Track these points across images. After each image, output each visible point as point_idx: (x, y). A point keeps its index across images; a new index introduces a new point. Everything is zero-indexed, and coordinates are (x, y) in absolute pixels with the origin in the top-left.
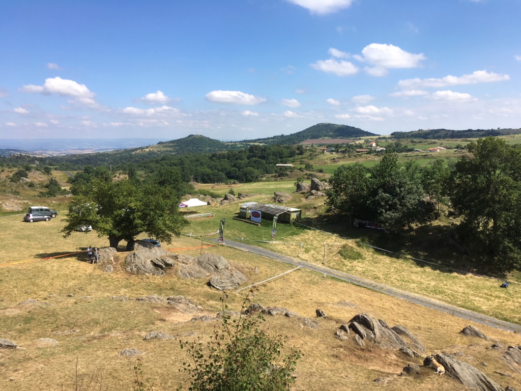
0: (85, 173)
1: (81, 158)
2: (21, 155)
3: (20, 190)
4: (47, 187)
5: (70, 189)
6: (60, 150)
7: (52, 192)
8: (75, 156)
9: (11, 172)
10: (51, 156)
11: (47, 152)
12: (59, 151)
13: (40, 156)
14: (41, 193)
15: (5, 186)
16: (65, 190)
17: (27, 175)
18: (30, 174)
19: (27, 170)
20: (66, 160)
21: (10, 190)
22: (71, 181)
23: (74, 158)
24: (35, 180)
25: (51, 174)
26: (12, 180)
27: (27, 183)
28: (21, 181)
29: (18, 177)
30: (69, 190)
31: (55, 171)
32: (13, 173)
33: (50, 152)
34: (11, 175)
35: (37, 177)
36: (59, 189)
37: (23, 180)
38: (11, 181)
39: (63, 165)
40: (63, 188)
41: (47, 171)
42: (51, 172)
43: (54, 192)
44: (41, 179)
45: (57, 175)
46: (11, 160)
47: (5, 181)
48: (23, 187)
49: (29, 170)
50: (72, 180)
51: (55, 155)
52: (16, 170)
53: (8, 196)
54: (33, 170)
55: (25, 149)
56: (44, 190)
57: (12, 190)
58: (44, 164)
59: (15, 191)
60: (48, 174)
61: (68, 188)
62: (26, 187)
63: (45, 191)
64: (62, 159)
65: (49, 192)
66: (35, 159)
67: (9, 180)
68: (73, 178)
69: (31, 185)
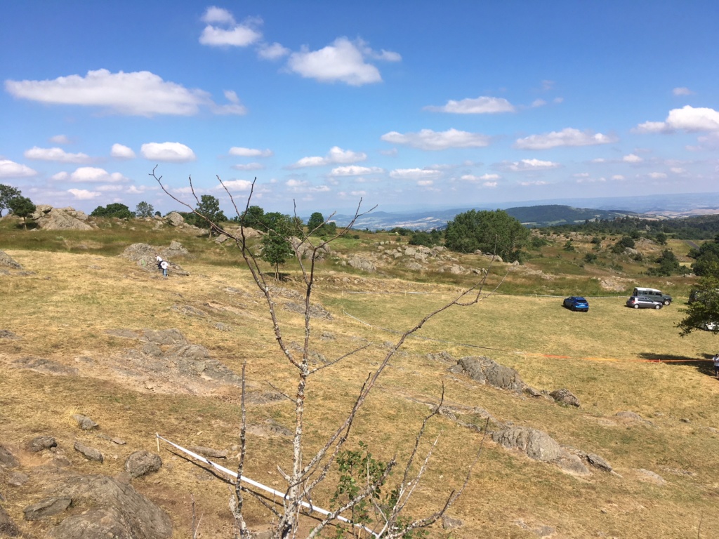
0: (716, 243)
1: (712, 221)
2: (627, 217)
3: (623, 264)
4: (659, 261)
5: (691, 266)
6: (682, 209)
7: (665, 269)
8: (702, 217)
9: (614, 240)
10: (667, 219)
11: (663, 214)
12: (680, 211)
13: (653, 219)
14: (651, 269)
15: (605, 258)
16: (684, 267)
17: (634, 244)
18: (637, 244)
19: (634, 238)
20: (688, 224)
21: (610, 263)
22: (694, 255)
23: (702, 222)
24: (644, 251)
25: (666, 244)
26: (614, 251)
27: (633, 255)
28: (625, 252)
29: (622, 247)
30: (690, 268)
31: (672, 240)
32: (616, 241)
33: (667, 214)
34: (613, 244)
35: (646, 247)
36: (676, 265)
37: (628, 251)
38: (612, 252)
39: (684, 231)
40: (681, 264)
41: (661, 240)
42: (667, 242)
43: (668, 269)
44: (651, 251)
45: (674, 245)
46: (614, 224)
47: (606, 251)
48: (627, 260)
49: (637, 238)
50: (696, 253)
51: (673, 217)
52: (620, 237)
53: (608, 271)
54: (642, 238)
55: (633, 209)
56: (655, 266)
57: (613, 264)
58: (657, 230)
59: (617, 266)
60: (662, 244)
61: (688, 265)
62: (631, 260)
63: (655, 267)
64: (683, 222)
65: (662, 268)
66: (646, 222)
67: (611, 250)
68: (698, 250)
69: (638, 258)
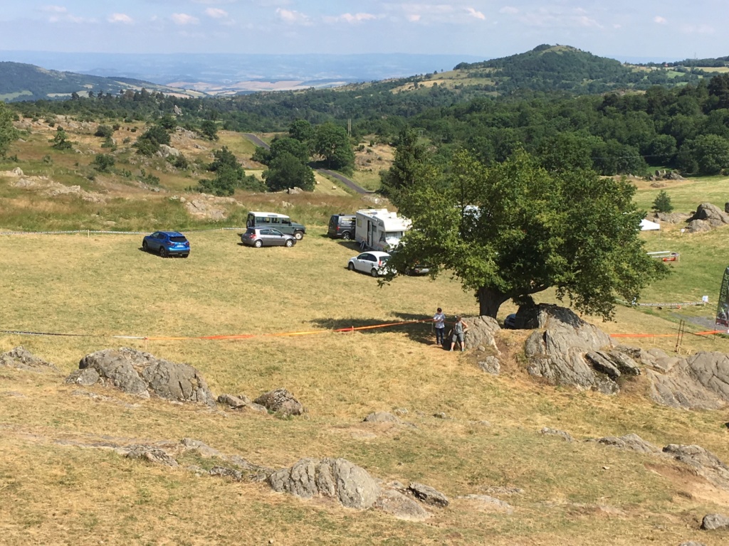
0: (293, 137)
1: (272, 101)
2: (143, 91)
3: (158, 172)
4: (213, 168)
5: (263, 177)
6: (224, 81)
7: (225, 182)
8: (257, 95)
9: (133, 131)
10: (204, 96)
11: (196, 87)
12: (221, 84)
13: (183, 96)
14: (203, 182)
15: (126, 162)
16: (252, 178)
17: (169, 140)
18: (174, 137)
19: (167, 127)
20: (237, 106)
21: (138, 172)
22: (263, 157)
23: (258, 102)
24: (184, 151)
25: (217, 138)
26: (141, 151)
27: (171, 158)
28: (159, 153)
29: (153, 143)
30: (261, 179)
31: (224, 132)
32: (139, 133)
33: (202, 87)
34: (134, 138)
35: (185, 143)
36: (241, 174)
37: (164, 151)
38: (138, 152)
39: (234, 117)
40: (248, 173)
41: (209, 132)
42: (217, 134)
43: (230, 182)
44: (196, 150)
45: (229, 140)
46: (122, 102)
47: (127, 152)
48: (163, 166)
49: (170, 127)
50: (264, 155)
51: (212, 94)
52: (142, 127)
53: (137, 187)
54: (179, 128)
55: (148, 77)
56: (210, 177)
57: (143, 172)
58: (193, 114)
59: (150, 176)
60: (211, 139)
61: (258, 174)
62: (170, 167)
63: (210, 179)
64: (230, 103)
65: (220, 181)
66: (173, 101)
67: (136, 150)
68: (268, 150)
69: (180, 163)
